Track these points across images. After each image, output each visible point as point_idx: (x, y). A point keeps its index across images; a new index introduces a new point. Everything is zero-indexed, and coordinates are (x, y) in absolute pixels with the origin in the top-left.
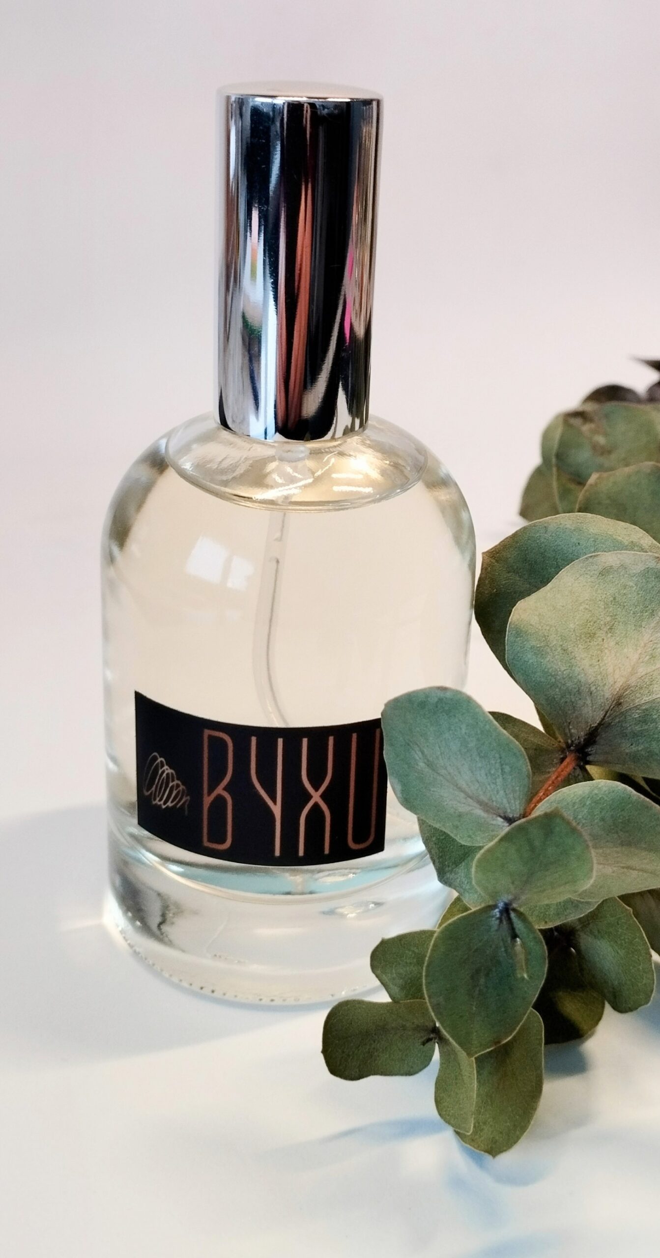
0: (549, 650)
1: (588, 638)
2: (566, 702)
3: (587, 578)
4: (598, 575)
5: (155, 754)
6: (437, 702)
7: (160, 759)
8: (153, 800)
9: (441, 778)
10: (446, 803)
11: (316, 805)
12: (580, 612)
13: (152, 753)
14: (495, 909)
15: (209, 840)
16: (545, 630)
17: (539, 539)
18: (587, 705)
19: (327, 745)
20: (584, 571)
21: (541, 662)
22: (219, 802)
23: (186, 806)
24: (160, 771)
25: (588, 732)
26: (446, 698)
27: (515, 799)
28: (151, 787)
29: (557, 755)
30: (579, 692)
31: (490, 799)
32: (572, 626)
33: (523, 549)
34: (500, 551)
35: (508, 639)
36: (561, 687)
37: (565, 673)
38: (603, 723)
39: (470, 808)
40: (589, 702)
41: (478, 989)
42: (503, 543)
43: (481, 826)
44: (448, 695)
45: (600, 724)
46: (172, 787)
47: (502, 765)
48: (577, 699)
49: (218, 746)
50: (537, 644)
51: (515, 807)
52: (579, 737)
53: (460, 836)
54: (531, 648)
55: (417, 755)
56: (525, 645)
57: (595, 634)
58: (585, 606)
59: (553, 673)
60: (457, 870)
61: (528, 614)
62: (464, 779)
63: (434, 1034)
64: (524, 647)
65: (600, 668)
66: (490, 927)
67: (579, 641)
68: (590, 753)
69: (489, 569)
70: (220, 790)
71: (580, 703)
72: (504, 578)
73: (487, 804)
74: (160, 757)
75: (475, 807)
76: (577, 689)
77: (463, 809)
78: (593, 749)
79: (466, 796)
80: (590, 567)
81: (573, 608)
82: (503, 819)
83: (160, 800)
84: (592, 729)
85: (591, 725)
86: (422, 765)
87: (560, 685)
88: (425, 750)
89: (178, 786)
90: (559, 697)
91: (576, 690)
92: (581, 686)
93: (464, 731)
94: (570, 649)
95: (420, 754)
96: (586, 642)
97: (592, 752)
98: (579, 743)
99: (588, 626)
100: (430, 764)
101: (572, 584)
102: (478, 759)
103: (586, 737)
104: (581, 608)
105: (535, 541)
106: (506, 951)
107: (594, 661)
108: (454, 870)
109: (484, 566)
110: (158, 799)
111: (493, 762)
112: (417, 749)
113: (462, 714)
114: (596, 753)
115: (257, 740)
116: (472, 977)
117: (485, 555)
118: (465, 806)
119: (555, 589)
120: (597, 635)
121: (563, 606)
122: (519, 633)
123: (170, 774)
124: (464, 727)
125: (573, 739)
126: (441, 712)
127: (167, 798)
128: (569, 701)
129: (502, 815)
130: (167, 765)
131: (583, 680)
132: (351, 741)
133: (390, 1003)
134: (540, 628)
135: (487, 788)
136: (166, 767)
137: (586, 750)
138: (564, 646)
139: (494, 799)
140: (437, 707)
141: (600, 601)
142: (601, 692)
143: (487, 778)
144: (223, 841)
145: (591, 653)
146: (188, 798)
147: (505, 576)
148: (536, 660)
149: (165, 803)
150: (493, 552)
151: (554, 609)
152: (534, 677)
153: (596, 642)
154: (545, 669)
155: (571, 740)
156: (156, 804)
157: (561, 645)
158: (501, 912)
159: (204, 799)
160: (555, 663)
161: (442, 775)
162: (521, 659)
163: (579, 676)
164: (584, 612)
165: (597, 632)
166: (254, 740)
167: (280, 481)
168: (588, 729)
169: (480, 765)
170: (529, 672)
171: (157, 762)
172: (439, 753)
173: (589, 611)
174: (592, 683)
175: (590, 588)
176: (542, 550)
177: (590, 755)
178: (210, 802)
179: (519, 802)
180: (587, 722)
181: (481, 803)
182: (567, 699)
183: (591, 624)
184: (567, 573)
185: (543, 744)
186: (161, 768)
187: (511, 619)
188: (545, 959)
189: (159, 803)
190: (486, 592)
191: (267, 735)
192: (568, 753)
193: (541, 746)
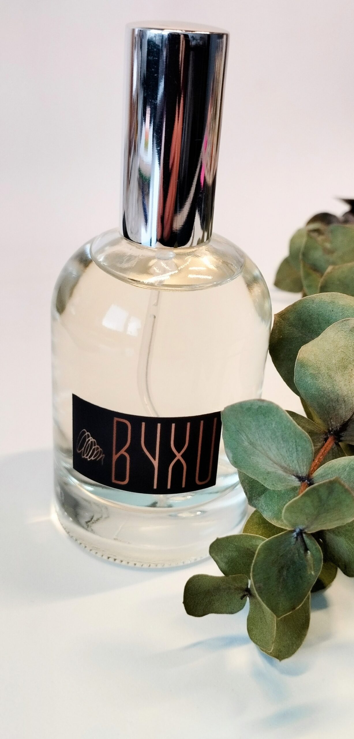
0: (320, 376)
1: (343, 369)
2: (329, 406)
3: (342, 333)
4: (349, 331)
5: (84, 430)
6: (258, 408)
7: (87, 433)
8: (82, 455)
9: (258, 452)
10: (260, 466)
11: (179, 461)
12: (339, 353)
13: (82, 430)
14: (294, 533)
15: (116, 479)
16: (318, 364)
17: (309, 307)
18: (342, 408)
19: (186, 428)
20: (341, 329)
21: (316, 383)
22: (122, 458)
23: (102, 460)
24: (87, 440)
25: (342, 424)
26: (263, 406)
27: (303, 466)
28: (82, 448)
29: (322, 436)
30: (338, 401)
31: (288, 465)
32: (334, 361)
33: (299, 313)
34: (285, 314)
35: (296, 368)
36: (327, 398)
37: (329, 389)
38: (351, 419)
39: (276, 469)
40: (343, 406)
41: (282, 578)
42: (287, 309)
43: (280, 479)
44: (265, 404)
45: (350, 420)
46: (94, 449)
47: (296, 446)
48: (336, 405)
49: (122, 428)
50: (314, 372)
51: (303, 471)
52: (336, 427)
53: (267, 484)
54: (310, 374)
55: (244, 437)
56: (306, 372)
57: (347, 366)
58: (341, 350)
59: (322, 390)
60: (260, 498)
61: (308, 354)
62: (273, 453)
63: (247, 593)
64: (305, 374)
65: (350, 386)
66: (290, 542)
67: (338, 370)
68: (342, 436)
69: (278, 324)
70: (123, 452)
71: (338, 407)
72: (287, 330)
73: (286, 468)
74: (87, 432)
75: (278, 469)
76: (337, 399)
77: (270, 469)
78: (344, 433)
79: (273, 463)
80: (344, 327)
81: (334, 351)
82: (296, 477)
83: (87, 456)
84: (345, 422)
85: (344, 420)
86: (246, 443)
87: (326, 396)
88: (249, 435)
89: (97, 448)
90: (326, 403)
91: (335, 400)
92: (339, 397)
93: (274, 426)
94: (333, 375)
95: (245, 437)
96: (342, 371)
97: (344, 435)
98: (336, 430)
99: (343, 361)
100: (251, 443)
101: (334, 337)
102: (282, 442)
103: (341, 427)
104: (339, 351)
105: (306, 308)
106: (299, 556)
107: (346, 382)
108: (258, 498)
109: (275, 322)
110: (85, 455)
111: (291, 444)
112: (244, 434)
113: (273, 416)
114: (346, 436)
115: (145, 424)
116: (279, 571)
117: (276, 316)
118: (272, 468)
119: (323, 339)
120: (348, 367)
121: (328, 350)
122: (303, 365)
123: (93, 442)
124: (274, 423)
125: (333, 428)
126: (261, 414)
127: (91, 455)
128: (331, 406)
129: (295, 475)
130: (91, 437)
131: (340, 393)
132: (200, 425)
133: (224, 576)
134: (315, 362)
135: (286, 459)
136: (90, 438)
137: (341, 434)
138: (329, 373)
139: (291, 465)
140: (257, 411)
141: (350, 346)
142: (350, 401)
143: (287, 453)
144: (123, 479)
145: (345, 378)
146: (104, 455)
147: (288, 329)
148: (312, 382)
149: (89, 458)
150: (280, 314)
151: (323, 351)
152: (311, 391)
153: (347, 371)
154: (317, 387)
155: (332, 428)
156: (84, 458)
157: (328, 373)
158: (298, 534)
159: (113, 456)
160: (324, 384)
161: (259, 450)
162: (303, 380)
163: (338, 392)
164: (341, 353)
165: (348, 365)
166: (143, 424)
167: (157, 271)
168: (342, 422)
169: (283, 446)
170: (308, 388)
171: (85, 434)
172: (258, 438)
173: (344, 353)
174: (346, 395)
175: (344, 339)
176: (310, 314)
177: (342, 437)
178: (117, 458)
179: (306, 467)
180: (341, 418)
181: (282, 467)
182: (330, 405)
183: (345, 360)
184: (330, 329)
185: (314, 430)
186: (88, 438)
187: (298, 357)
188: (321, 560)
189: (86, 458)
190: (276, 338)
191: (152, 422)
192: (329, 435)
193: (313, 430)
